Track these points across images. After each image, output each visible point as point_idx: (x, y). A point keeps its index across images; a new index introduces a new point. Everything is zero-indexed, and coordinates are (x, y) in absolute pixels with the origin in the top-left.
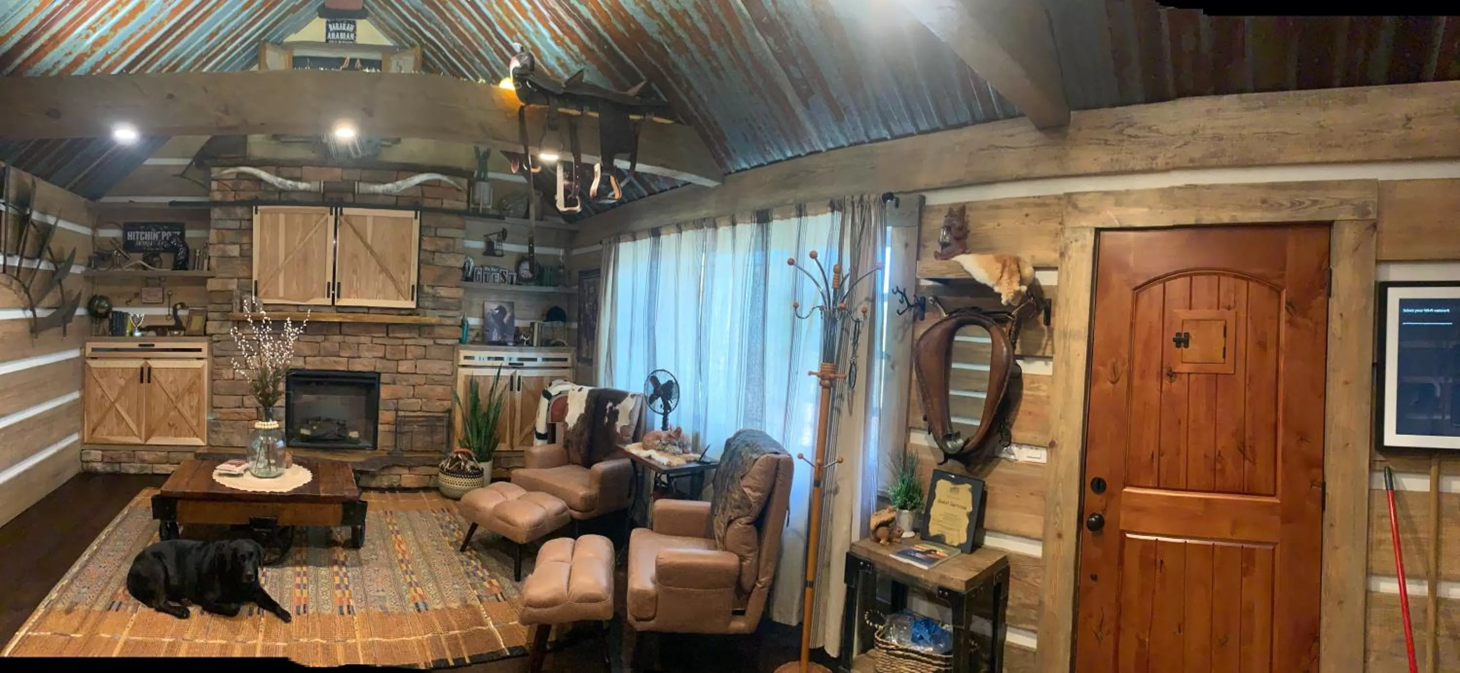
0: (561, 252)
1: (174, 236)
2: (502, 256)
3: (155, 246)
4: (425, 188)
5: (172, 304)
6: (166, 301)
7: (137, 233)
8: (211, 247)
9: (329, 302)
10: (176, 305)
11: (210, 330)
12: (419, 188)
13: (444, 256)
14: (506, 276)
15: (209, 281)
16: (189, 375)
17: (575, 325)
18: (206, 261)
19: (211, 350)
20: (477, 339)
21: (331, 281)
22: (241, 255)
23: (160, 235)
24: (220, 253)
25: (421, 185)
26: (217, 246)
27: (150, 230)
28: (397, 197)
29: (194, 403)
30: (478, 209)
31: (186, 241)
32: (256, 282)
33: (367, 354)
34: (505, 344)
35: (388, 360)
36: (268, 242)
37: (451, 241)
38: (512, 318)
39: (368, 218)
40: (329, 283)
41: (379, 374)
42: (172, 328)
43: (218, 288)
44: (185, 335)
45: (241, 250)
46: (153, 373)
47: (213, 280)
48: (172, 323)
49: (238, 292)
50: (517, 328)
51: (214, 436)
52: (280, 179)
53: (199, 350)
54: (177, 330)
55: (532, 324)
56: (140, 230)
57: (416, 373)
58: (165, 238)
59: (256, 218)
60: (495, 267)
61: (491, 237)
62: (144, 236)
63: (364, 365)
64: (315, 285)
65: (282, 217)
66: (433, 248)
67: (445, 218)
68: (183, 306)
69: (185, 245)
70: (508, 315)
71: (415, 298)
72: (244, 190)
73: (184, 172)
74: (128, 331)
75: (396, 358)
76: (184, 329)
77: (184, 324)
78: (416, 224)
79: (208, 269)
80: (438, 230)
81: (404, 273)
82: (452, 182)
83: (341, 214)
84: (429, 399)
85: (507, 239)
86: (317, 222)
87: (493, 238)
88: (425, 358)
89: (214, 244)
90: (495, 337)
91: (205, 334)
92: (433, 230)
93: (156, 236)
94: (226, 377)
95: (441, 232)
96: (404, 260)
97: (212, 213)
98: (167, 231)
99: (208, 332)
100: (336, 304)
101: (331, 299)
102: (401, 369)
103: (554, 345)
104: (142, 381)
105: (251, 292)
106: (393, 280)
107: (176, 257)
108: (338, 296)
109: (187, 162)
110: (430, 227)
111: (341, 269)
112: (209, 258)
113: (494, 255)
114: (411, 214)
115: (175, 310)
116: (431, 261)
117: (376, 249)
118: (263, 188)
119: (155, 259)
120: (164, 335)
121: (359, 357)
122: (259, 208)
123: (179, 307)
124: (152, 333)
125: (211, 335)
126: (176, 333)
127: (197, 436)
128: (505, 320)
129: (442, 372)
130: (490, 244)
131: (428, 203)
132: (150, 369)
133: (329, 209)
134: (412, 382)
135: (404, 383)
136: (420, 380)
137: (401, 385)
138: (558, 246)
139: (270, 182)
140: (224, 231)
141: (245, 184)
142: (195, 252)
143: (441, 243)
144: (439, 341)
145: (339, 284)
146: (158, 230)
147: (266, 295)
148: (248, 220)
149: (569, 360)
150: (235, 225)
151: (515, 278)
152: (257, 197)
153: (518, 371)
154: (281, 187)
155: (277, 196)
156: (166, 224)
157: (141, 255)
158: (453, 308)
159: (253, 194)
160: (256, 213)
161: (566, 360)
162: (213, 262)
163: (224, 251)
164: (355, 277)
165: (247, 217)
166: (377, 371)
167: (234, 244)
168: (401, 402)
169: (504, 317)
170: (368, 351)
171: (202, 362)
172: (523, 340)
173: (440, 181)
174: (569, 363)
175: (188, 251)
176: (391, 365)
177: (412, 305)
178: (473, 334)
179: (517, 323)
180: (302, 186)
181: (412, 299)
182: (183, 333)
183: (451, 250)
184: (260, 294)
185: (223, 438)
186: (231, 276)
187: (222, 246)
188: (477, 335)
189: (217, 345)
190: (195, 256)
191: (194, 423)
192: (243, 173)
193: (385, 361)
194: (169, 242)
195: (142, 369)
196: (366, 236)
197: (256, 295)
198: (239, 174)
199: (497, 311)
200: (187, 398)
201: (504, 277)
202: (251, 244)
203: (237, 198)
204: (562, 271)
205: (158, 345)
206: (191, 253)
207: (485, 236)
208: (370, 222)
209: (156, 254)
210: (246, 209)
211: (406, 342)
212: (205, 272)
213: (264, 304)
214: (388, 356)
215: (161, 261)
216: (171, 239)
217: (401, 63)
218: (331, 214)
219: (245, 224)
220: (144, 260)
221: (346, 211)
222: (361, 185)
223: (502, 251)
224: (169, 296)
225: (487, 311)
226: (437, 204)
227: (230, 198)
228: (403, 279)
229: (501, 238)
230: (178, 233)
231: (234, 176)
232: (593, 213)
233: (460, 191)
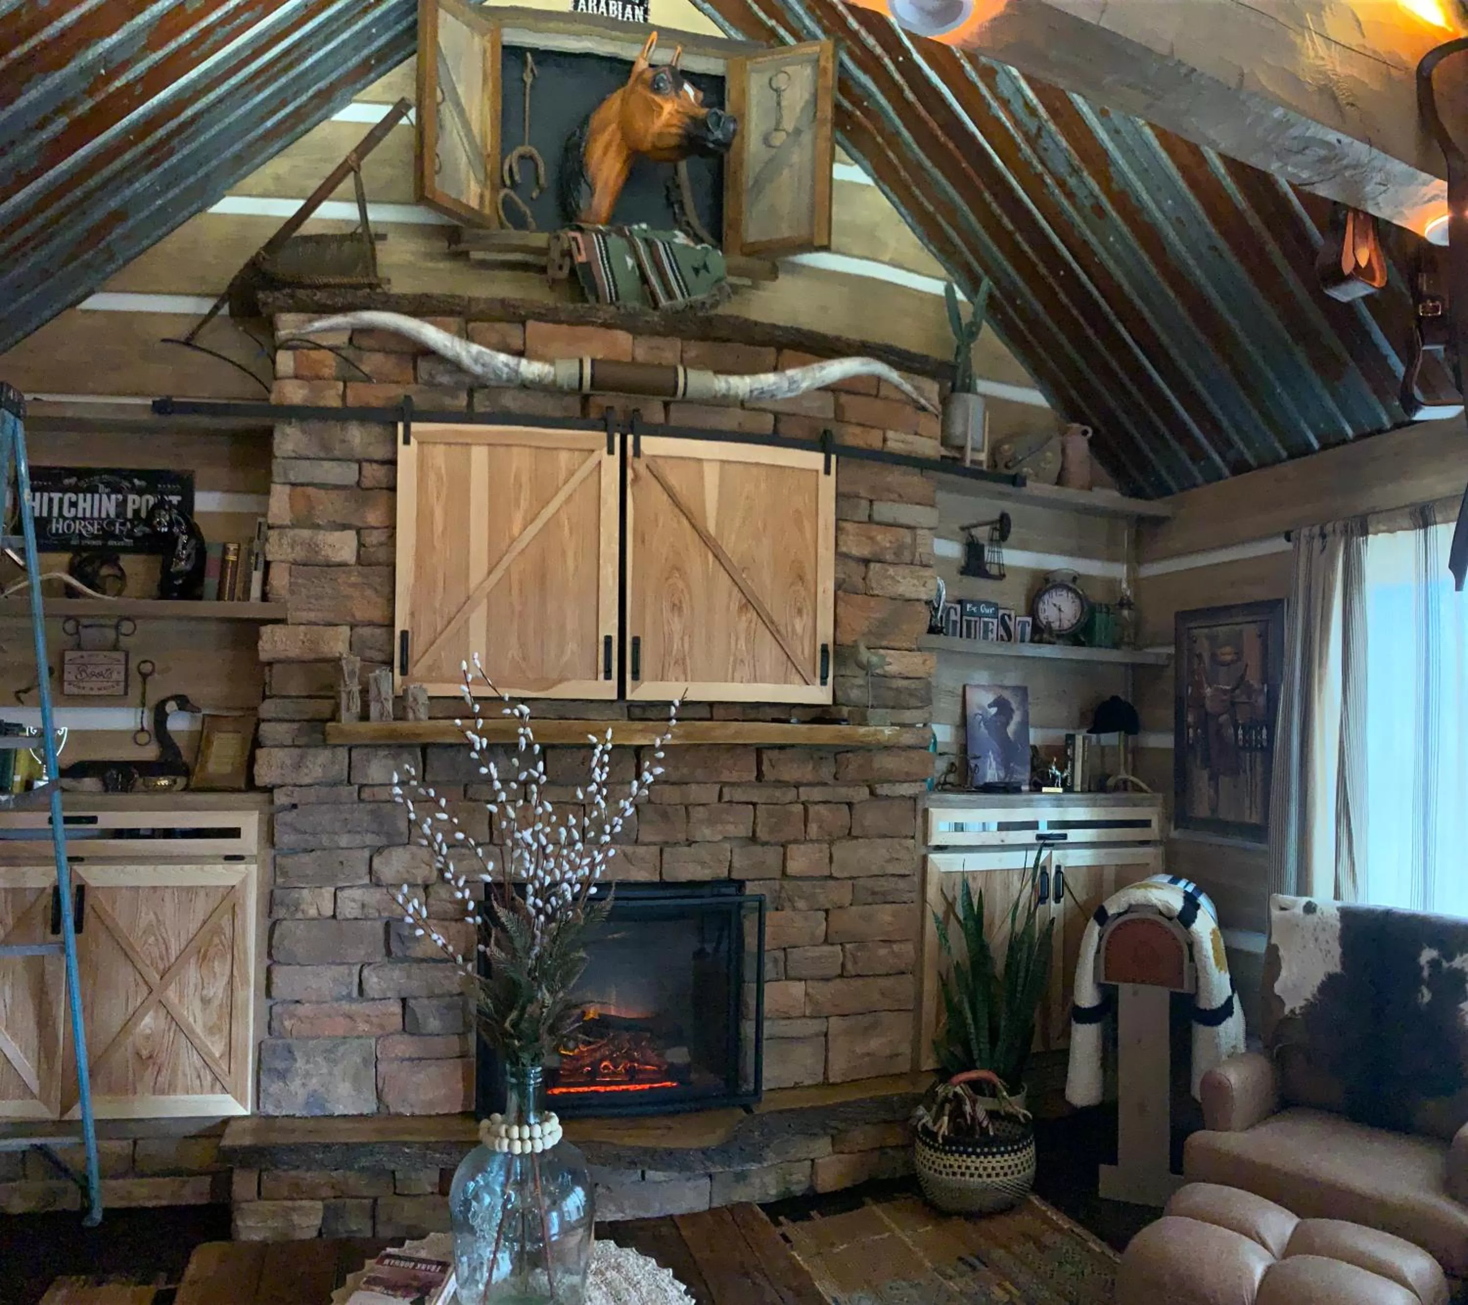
0: (1119, 571)
1: (160, 505)
2: (1002, 576)
3: (107, 534)
4: (844, 398)
5: (153, 699)
6: (135, 691)
7: (56, 496)
8: (273, 535)
9: (608, 690)
10: (163, 702)
11: (264, 775)
12: (829, 397)
13: (891, 571)
14: (1011, 624)
15: (266, 631)
16: (201, 908)
17: (1163, 741)
18: (257, 576)
19: (269, 837)
20: (951, 778)
21: (615, 635)
22: (360, 560)
23: (122, 505)
24: (299, 554)
25: (833, 389)
26: (291, 533)
27: (93, 490)
28: (777, 416)
29: (217, 990)
30: (962, 459)
31: (197, 520)
32: (404, 634)
33: (706, 832)
34: (1016, 789)
35: (765, 844)
36: (439, 527)
37: (907, 537)
38: (1024, 725)
39: (707, 467)
40: (608, 640)
41: (740, 884)
42: (149, 769)
43: (294, 652)
44: (186, 789)
45: (361, 545)
46: (89, 901)
47: (279, 629)
48: (150, 752)
49: (357, 662)
50: (1034, 748)
51: (275, 1087)
52: (475, 348)
53: (234, 833)
54: (163, 774)
55: (1071, 738)
56: (64, 490)
57: (831, 877)
58: (137, 512)
59: (407, 455)
60: (989, 604)
61: (974, 532)
62: (74, 504)
63: (703, 864)
64: (572, 647)
65: (479, 455)
66: (865, 551)
67: (895, 477)
68: (183, 703)
69: (193, 531)
70: (1017, 717)
71: (830, 679)
72: (368, 379)
73: (193, 334)
74: (17, 778)
75: (782, 837)
76: (187, 772)
77: (186, 756)
78: (828, 485)
79: (265, 597)
80: (877, 506)
81: (800, 612)
82: (907, 387)
83: (637, 453)
84: (861, 943)
85: (1012, 537)
86: (572, 474)
87: (982, 534)
88: (850, 835)
89: (280, 527)
90: (992, 773)
91: (251, 786)
92: (864, 504)
93: (108, 505)
94: (313, 912)
95: (885, 510)
96: (801, 578)
97: (277, 437)
98: (140, 492)
99: (259, 782)
100: (629, 697)
101: (614, 682)
102: (793, 867)
103: (1116, 789)
104: (56, 927)
105: (390, 663)
106: (775, 633)
107: (165, 569)
108: (636, 675)
109: (205, 306)
110: (857, 496)
111: (641, 606)
112: (267, 565)
113: (986, 575)
114: (815, 460)
115: (160, 717)
116: (860, 585)
117: (731, 545)
118: (423, 374)
119: (105, 571)
120: (127, 787)
121: (690, 843)
122: (415, 427)
123: (172, 706)
124: (90, 783)
125: (269, 790)
126: (164, 782)
127: (224, 1090)
128: (1011, 729)
129: (891, 869)
130: (974, 550)
131: (853, 436)
132: (81, 891)
133: (604, 435)
134: (823, 900)
135: (801, 904)
136: (841, 894)
137: (794, 909)
138: (1113, 559)
139: (450, 354)
140: (310, 490)
141: (371, 362)
142: (225, 551)
143: (884, 539)
144: (884, 790)
145: (636, 641)
146: (117, 490)
147: (435, 674)
148: (383, 463)
149: (1155, 824)
150: (348, 474)
151: (1028, 629)
152: (408, 398)
153: (1056, 853)
154: (478, 369)
155: (462, 401)
156: (140, 474)
157: (65, 558)
158: (914, 702)
159: (397, 392)
160: (407, 441)
161: (1146, 824)
162: (280, 579)
163: (312, 547)
164: (677, 626)
165: (380, 452)
166: (735, 876)
167: (344, 527)
168: (795, 954)
169: (1007, 724)
170: (711, 822)
171: (241, 867)
172: (1055, 777)
173: (879, 379)
174: (1153, 832)
175: (201, 553)
176: (772, 856)
177: (819, 695)
178: (941, 765)
179: (1035, 737)
180: (531, 369)
181: (824, 682)
182: (181, 781)
183: (907, 556)
184: (416, 670)
185: (302, 1095)
186: (330, 617)
187: (306, 533)
188: (952, 769)
189: (289, 817)
190: (224, 561)
191: (217, 1048)
192: (370, 331)
193: (758, 849)
194: (149, 521)
195: (56, 890)
196: (705, 518)
197: (404, 671)
198: (358, 332)
199: (994, 710)
200: (192, 974)
201: (1007, 629)
202: (392, 528)
203: (351, 401)
204: (1125, 613)
205: (109, 820)
206: (213, 555)
207: (963, 529)
208: (711, 476)
209: (110, 557)
210: (376, 430)
211: (805, 793)
212: (253, 608)
213: (431, 698)
214: (762, 834)
215: (122, 576)
216: (152, 512)
217: (781, 81)
218: (611, 452)
219: (374, 473)
220: (73, 570)
221: (651, 445)
222: (693, 375)
223: (1001, 566)
224: (145, 677)
225: (972, 709)
226: (873, 440)
227: (331, 399)
228: (799, 628)
229: (997, 535)
230: (175, 499)
231: (342, 339)
232: (1226, 471)
233: (923, 409)
